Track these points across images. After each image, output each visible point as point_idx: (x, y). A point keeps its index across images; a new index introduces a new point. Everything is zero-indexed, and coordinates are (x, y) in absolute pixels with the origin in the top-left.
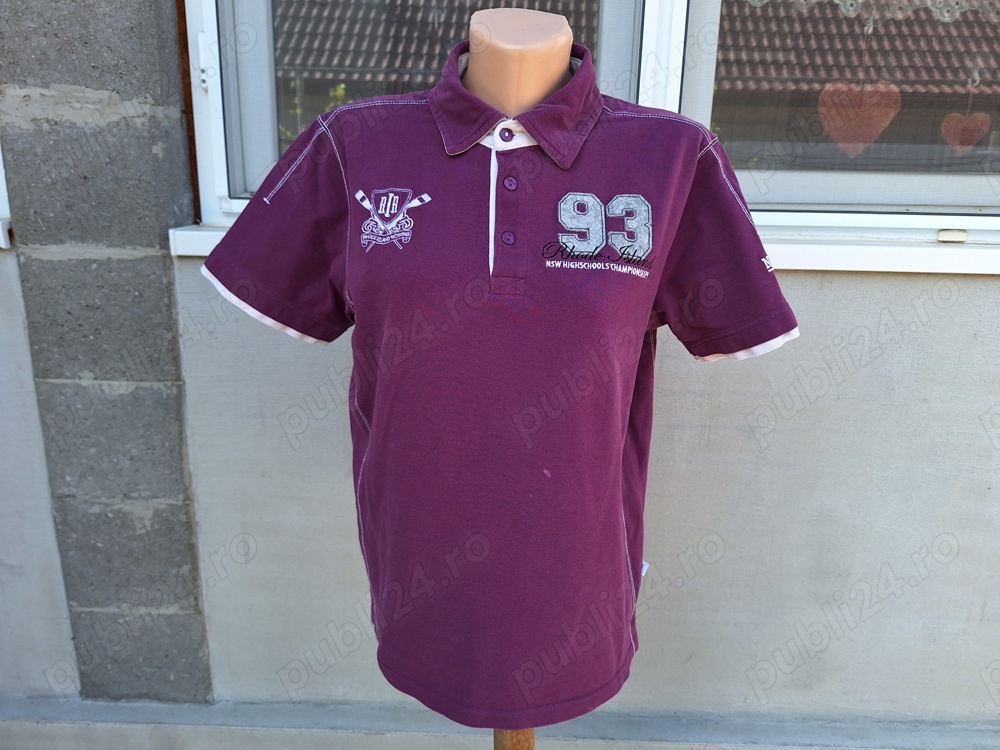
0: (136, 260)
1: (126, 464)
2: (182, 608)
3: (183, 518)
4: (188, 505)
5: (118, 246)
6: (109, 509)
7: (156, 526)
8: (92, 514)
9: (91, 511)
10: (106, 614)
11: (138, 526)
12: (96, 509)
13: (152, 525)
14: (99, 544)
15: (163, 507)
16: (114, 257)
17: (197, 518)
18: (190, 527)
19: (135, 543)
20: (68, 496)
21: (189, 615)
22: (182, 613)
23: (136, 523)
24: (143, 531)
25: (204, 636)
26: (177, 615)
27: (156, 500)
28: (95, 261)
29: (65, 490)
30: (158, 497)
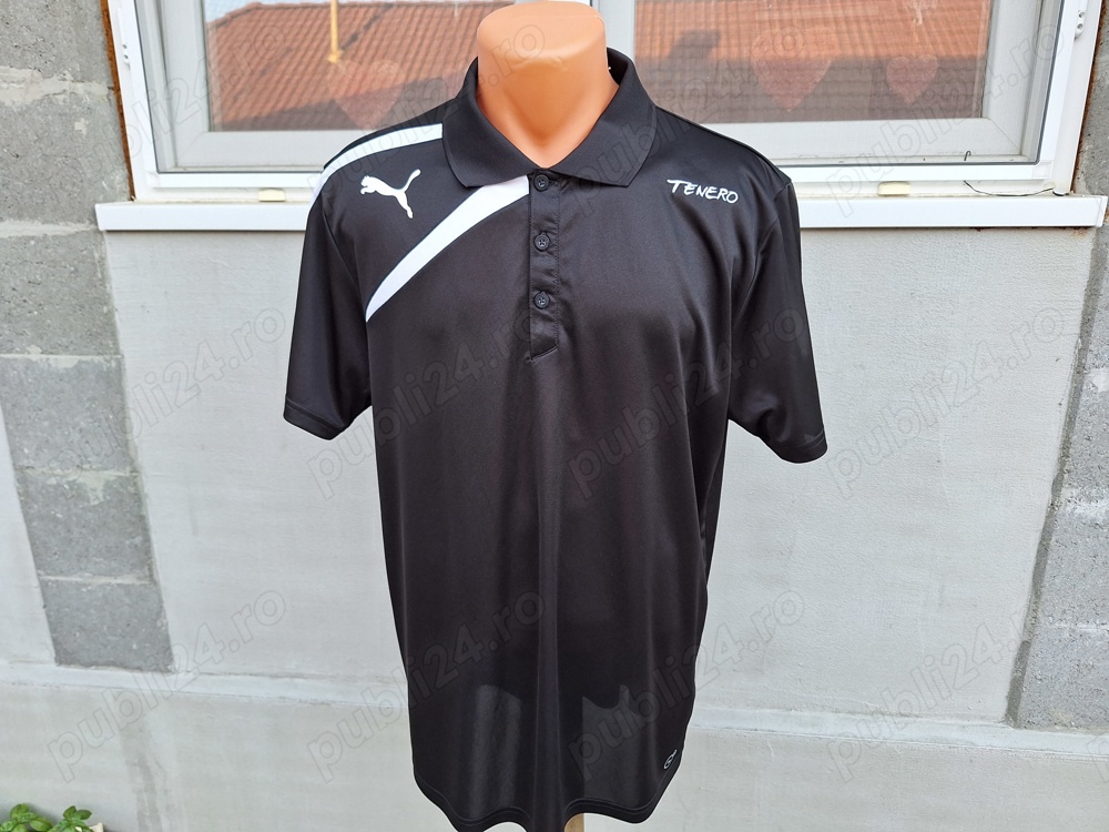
0: (69, 236)
1: (76, 436)
2: (139, 578)
3: (131, 489)
4: (136, 477)
5: (52, 222)
6: (64, 480)
7: (108, 498)
8: (50, 486)
9: (49, 483)
10: (71, 583)
11: (91, 496)
12: (53, 481)
13: (104, 497)
14: (59, 515)
15: (112, 479)
16: (49, 234)
17: (146, 490)
18: (138, 498)
19: (90, 515)
20: (28, 467)
21: (145, 585)
22: (138, 583)
23: (90, 495)
24: (96, 503)
25: (161, 607)
26: (133, 585)
27: (106, 472)
28: (33, 238)
29: (25, 462)
30: (106, 469)
